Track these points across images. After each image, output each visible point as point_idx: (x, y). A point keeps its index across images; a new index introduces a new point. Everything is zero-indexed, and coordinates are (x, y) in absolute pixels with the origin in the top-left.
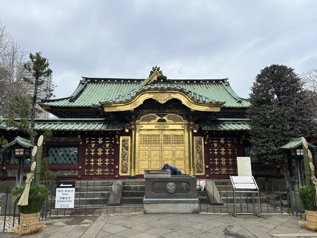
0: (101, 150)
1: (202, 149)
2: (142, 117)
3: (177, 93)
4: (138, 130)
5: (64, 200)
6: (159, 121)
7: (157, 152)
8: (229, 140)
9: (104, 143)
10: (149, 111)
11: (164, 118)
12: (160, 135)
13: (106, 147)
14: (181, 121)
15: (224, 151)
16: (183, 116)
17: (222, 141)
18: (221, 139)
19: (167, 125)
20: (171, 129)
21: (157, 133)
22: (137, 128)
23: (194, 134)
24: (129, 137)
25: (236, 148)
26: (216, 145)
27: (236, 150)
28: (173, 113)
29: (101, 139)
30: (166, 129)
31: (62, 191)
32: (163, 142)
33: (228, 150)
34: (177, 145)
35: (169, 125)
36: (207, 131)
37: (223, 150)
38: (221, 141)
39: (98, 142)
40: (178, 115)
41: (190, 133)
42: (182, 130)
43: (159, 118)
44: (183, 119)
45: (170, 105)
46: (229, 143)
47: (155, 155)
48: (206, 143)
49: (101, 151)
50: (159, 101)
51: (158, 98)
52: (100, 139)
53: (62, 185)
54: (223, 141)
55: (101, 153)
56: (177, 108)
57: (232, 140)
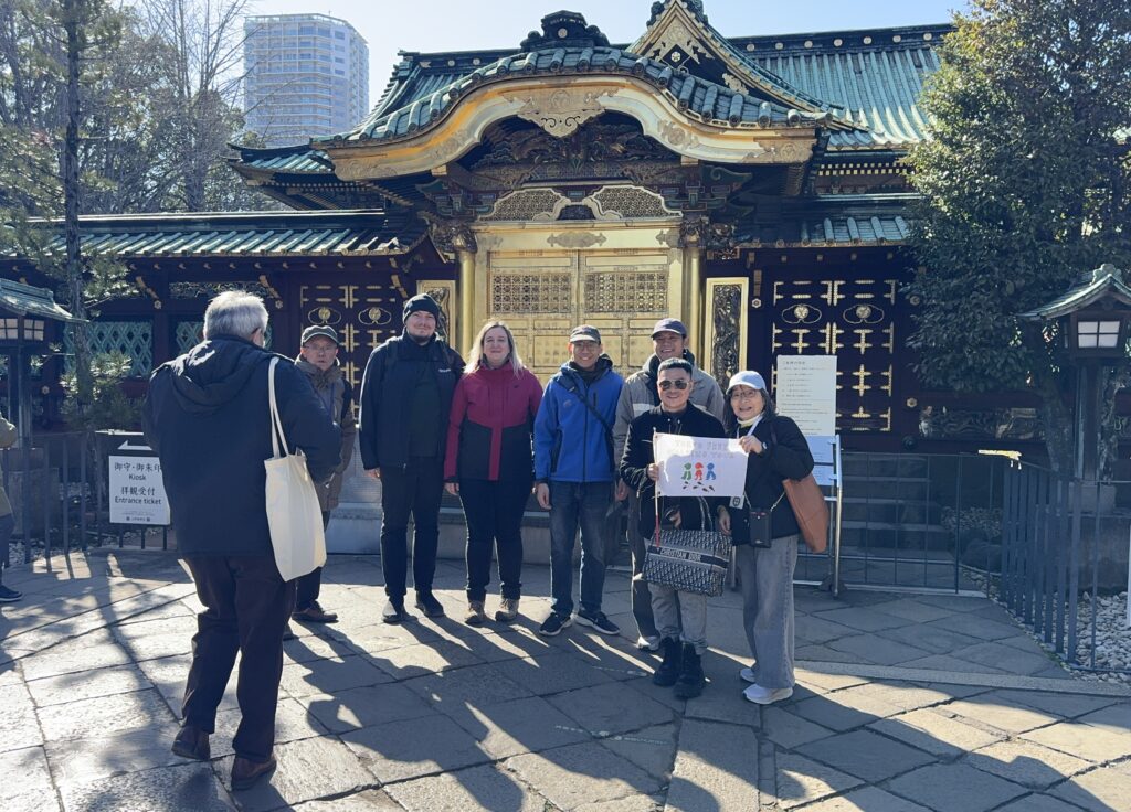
0: (353, 332)
1: (737, 328)
2: (500, 200)
3: (623, 86)
4: (481, 253)
5: (134, 497)
6: (564, 215)
7: (557, 344)
8: (864, 289)
9: (362, 305)
10: (527, 172)
11: (586, 201)
12: (569, 274)
13: (371, 321)
14: (660, 213)
15: (838, 335)
16: (667, 191)
17: (833, 295)
18: (830, 284)
19: (597, 233)
20: (616, 250)
21: (559, 265)
22: (480, 247)
23: (708, 270)
24: (451, 284)
25: (892, 325)
26: (801, 312)
27: (890, 331)
28: (623, 178)
29: (352, 288)
30: (591, 247)
31: (128, 466)
32: (582, 301)
33: (857, 331)
34: (639, 315)
35: (605, 233)
36: (752, 255)
37: (832, 331)
38: (828, 296)
39: (341, 300)
40: (646, 186)
41: (690, 262)
42: (660, 249)
43: (567, 202)
44: (666, 203)
45: (614, 141)
46: (863, 301)
47: (552, 352)
48: (757, 303)
49: (352, 337)
50: (547, 129)
51: (541, 115)
52: (346, 288)
53: (125, 446)
54: (837, 296)
55: (353, 344)
56: (642, 157)
57: (877, 289)
